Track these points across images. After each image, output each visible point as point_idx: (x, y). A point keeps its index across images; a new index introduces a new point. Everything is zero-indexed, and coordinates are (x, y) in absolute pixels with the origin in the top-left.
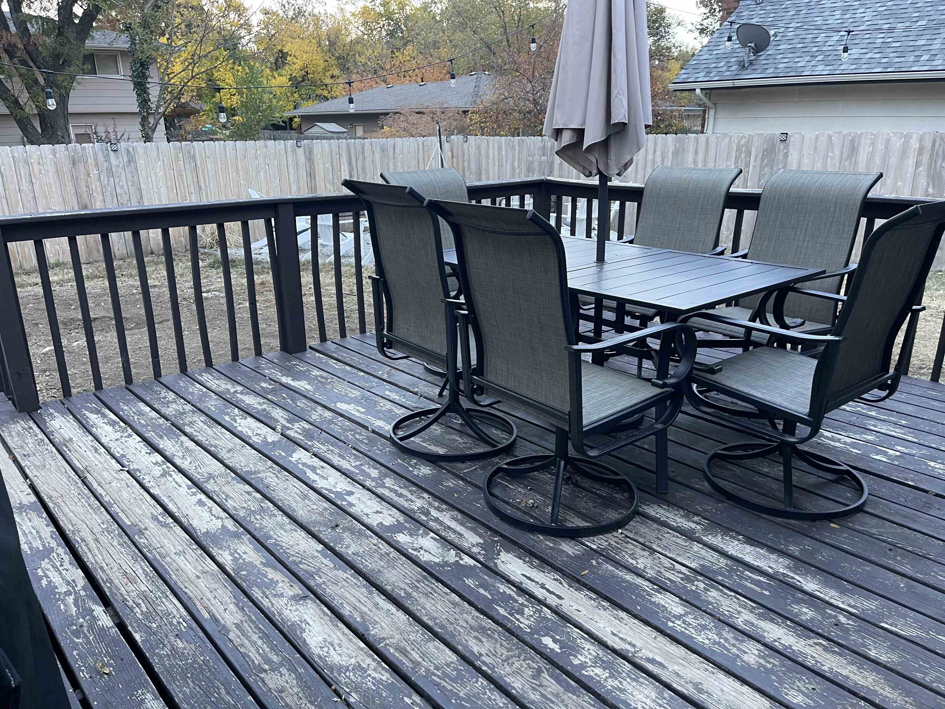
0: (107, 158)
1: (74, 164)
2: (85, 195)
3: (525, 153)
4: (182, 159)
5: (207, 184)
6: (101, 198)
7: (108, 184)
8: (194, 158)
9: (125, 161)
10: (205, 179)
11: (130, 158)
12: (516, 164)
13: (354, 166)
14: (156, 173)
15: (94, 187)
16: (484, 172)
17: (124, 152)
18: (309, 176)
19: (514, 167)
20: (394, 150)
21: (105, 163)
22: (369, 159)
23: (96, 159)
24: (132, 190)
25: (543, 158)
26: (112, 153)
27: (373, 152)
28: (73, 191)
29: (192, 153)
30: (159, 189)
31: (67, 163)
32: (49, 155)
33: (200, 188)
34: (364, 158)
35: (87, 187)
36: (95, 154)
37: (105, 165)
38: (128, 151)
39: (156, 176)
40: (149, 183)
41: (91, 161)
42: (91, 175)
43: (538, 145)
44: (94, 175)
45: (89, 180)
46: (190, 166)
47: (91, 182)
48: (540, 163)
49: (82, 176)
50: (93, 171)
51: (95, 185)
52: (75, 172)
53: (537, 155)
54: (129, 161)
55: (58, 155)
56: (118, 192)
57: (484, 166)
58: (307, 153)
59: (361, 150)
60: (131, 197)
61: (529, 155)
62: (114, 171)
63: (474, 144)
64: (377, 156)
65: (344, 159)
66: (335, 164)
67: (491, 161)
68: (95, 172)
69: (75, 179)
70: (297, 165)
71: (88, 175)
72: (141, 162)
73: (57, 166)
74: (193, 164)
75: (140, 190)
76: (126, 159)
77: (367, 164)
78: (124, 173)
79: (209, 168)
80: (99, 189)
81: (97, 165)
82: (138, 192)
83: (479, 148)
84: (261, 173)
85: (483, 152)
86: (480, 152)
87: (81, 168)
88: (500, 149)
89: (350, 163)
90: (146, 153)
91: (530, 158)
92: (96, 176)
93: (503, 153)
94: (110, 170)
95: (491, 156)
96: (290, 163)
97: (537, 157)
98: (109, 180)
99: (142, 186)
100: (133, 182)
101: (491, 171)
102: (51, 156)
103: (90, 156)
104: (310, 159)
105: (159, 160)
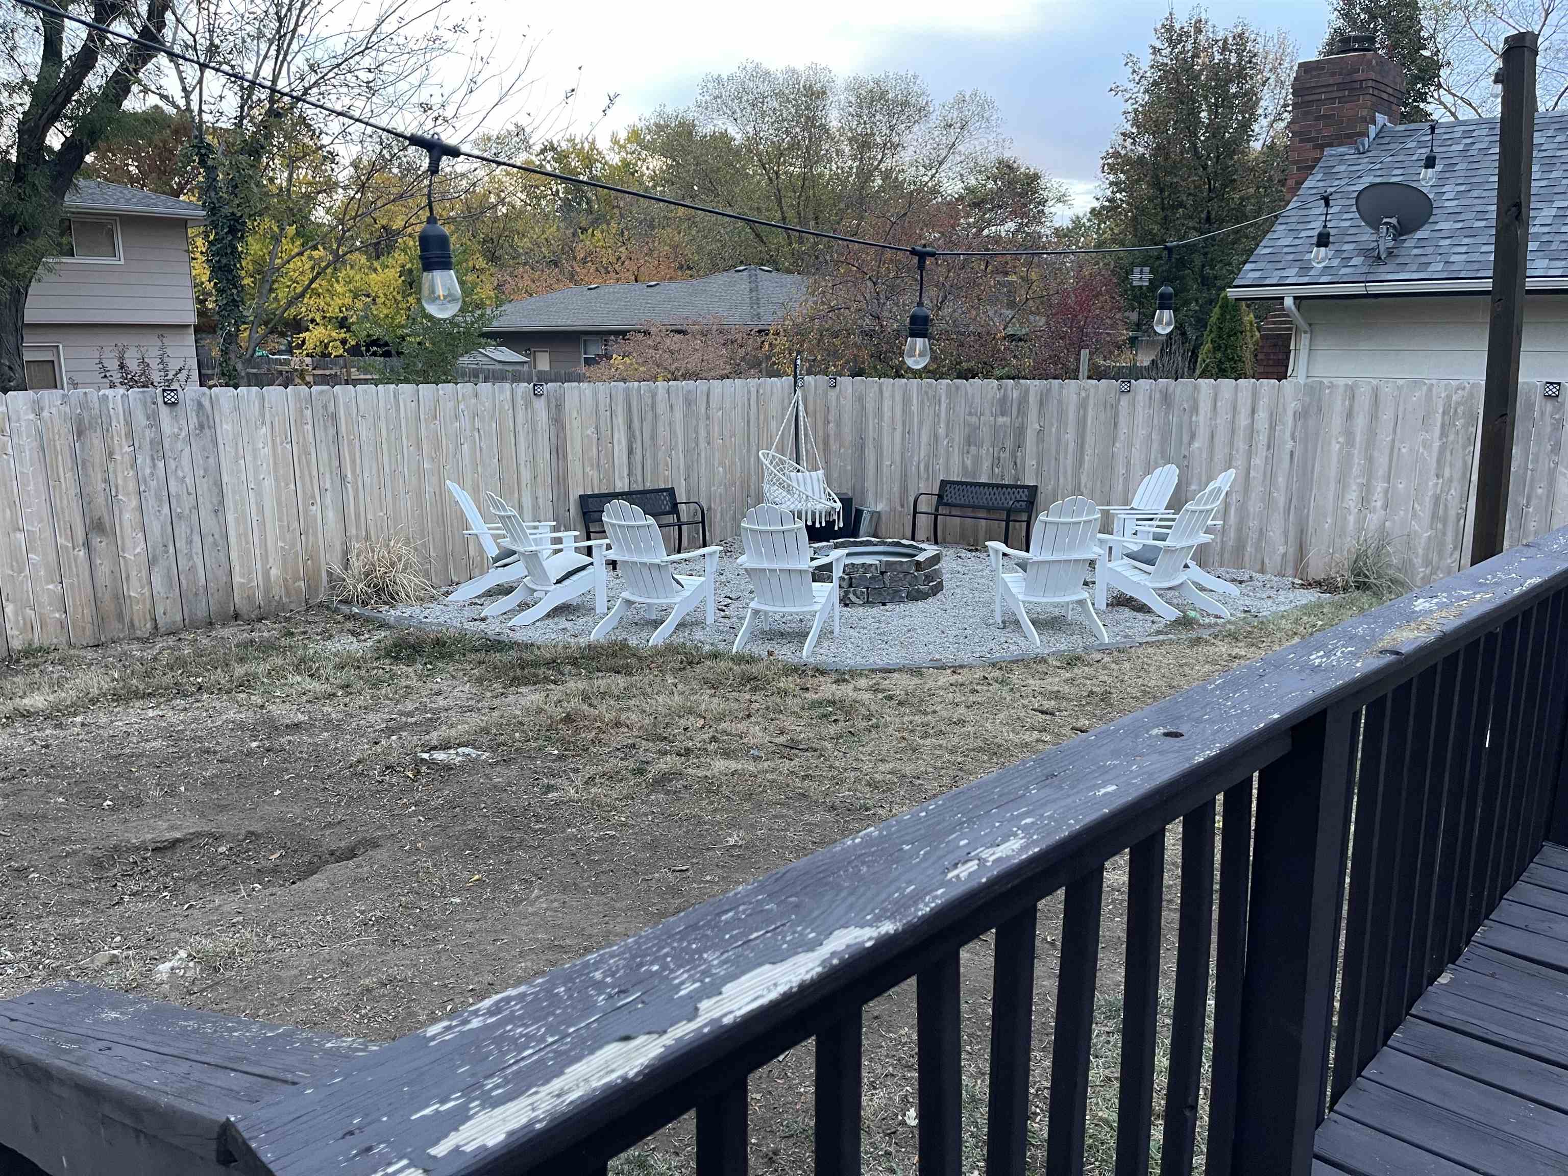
0: (153, 418)
1: (80, 433)
2: (100, 500)
3: (962, 410)
4: (310, 421)
5: (358, 471)
6: (134, 503)
7: (152, 474)
8: (334, 417)
9: (192, 427)
10: (353, 462)
11: (204, 419)
12: (942, 431)
13: (638, 433)
14: (255, 451)
15: (120, 482)
16: (870, 444)
17: (191, 407)
18: (554, 453)
19: (936, 436)
20: (708, 402)
21: (147, 431)
22: (663, 419)
23: (129, 423)
24: (204, 486)
25: (1001, 420)
26: (164, 411)
27: (671, 407)
28: (73, 491)
29: (331, 409)
30: (259, 483)
31: (64, 431)
32: (26, 414)
33: (343, 478)
34: (656, 417)
35: (107, 481)
36: (128, 413)
37: (149, 434)
38: (200, 405)
39: (255, 458)
40: (239, 471)
41: (118, 426)
42: (117, 457)
43: (989, 396)
44: (122, 455)
45: (111, 466)
46: (326, 435)
47: (115, 471)
48: (995, 429)
49: (97, 461)
50: (121, 447)
51: (123, 477)
52: (82, 450)
53: (987, 412)
54: (201, 427)
55: (45, 414)
56: (173, 490)
57: (871, 434)
58: (553, 406)
59: (649, 402)
60: (200, 500)
61: (970, 414)
62: (166, 446)
63: (850, 391)
64: (678, 414)
65: (620, 420)
66: (603, 429)
67: (885, 425)
68: (127, 449)
69: (80, 465)
70: (534, 430)
71: (110, 455)
72: (225, 428)
73: (41, 437)
74: (332, 431)
75: (219, 485)
76: (193, 421)
77: (660, 429)
78: (187, 450)
79: (363, 438)
80: (132, 486)
81: (130, 434)
82: (216, 490)
83: (861, 399)
84: (465, 447)
85: (870, 406)
86: (863, 408)
87: (96, 442)
88: (906, 401)
89: (630, 427)
90: (237, 409)
91: (974, 419)
92: (127, 458)
93: (914, 408)
94: (158, 445)
95: (887, 414)
96: (519, 428)
97: (987, 418)
98: (154, 466)
99: (226, 478)
100: (206, 470)
101: (886, 442)
102: (32, 416)
103: (117, 415)
104: (557, 420)
105: (263, 423)
